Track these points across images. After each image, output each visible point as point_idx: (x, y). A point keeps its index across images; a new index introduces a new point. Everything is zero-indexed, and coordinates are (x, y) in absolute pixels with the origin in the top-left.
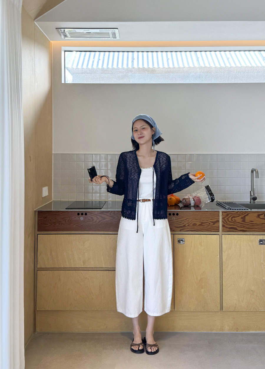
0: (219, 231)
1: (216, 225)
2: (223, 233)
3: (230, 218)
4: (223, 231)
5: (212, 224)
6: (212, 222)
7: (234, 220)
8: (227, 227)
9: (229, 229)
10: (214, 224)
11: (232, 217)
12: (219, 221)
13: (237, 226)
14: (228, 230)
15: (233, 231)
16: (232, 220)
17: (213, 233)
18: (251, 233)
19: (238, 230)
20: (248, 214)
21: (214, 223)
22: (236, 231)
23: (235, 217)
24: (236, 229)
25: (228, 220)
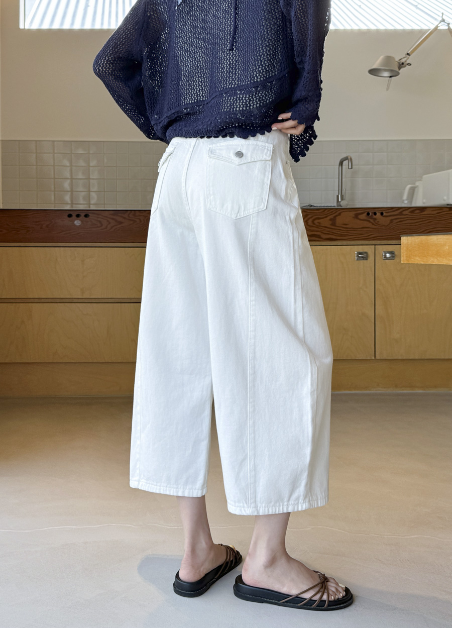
3: (311, 219)
7: (318, 223)
11: (314, 218)
15: (315, 240)
16: (314, 224)
18: (345, 242)
19: (322, 238)
20: (340, 212)
22: (318, 241)
23: (319, 219)
24: (319, 237)
25: (308, 223)
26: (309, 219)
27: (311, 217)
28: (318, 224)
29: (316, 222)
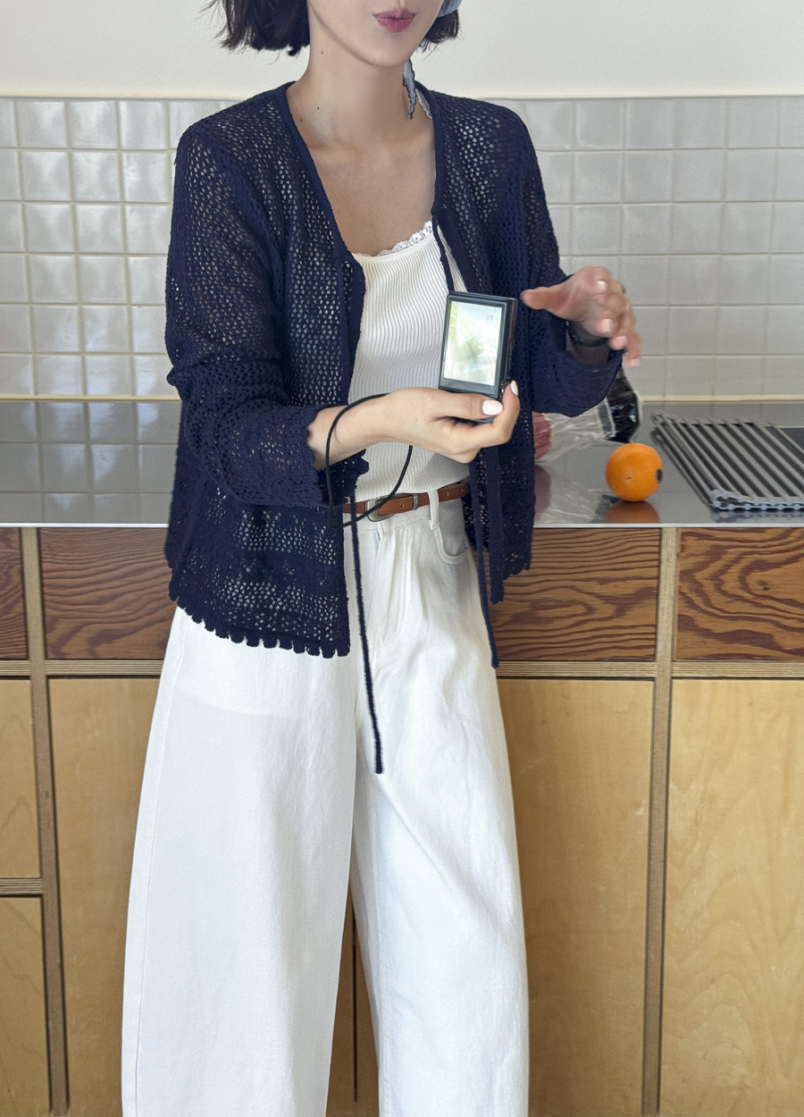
0: (652, 658)
1: (635, 616)
2: (680, 668)
3: (735, 571)
4: (680, 655)
5: (609, 610)
6: (608, 599)
7: (761, 583)
8: (707, 633)
9: (719, 644)
10: (620, 613)
11: (745, 562)
12: (654, 594)
13: (777, 624)
14: (716, 646)
15: (748, 657)
16: (746, 587)
17: (610, 669)
19: (779, 648)
21: (622, 605)
22: (765, 658)
23: (761, 566)
24: (766, 641)
25: (719, 586)
26: (728, 567)
27: (736, 561)
28: (759, 590)
29: (753, 578)
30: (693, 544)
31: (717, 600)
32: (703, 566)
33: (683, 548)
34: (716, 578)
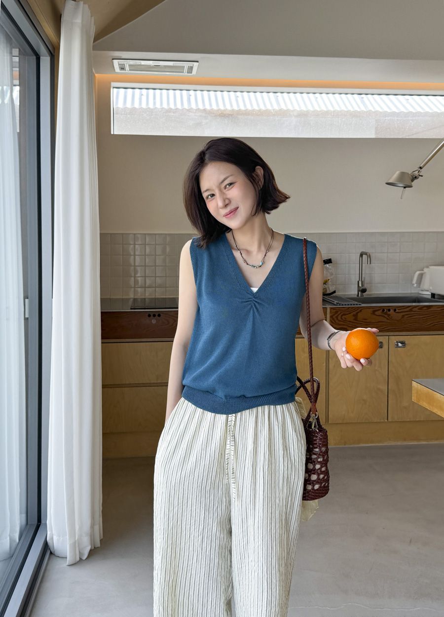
3: (340, 315)
7: (344, 318)
13: (348, 326)
20: (361, 309)
23: (345, 315)
25: (337, 318)
30: (333, 311)
31: (337, 321)
32: (334, 315)
33: (331, 311)
34: (337, 317)
